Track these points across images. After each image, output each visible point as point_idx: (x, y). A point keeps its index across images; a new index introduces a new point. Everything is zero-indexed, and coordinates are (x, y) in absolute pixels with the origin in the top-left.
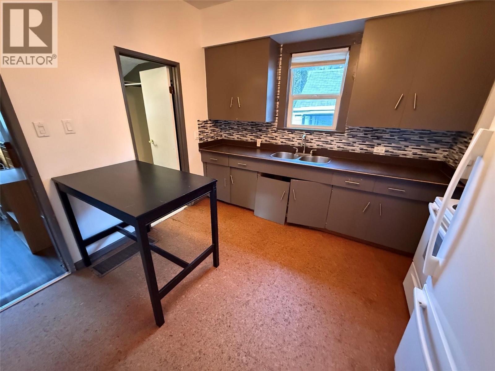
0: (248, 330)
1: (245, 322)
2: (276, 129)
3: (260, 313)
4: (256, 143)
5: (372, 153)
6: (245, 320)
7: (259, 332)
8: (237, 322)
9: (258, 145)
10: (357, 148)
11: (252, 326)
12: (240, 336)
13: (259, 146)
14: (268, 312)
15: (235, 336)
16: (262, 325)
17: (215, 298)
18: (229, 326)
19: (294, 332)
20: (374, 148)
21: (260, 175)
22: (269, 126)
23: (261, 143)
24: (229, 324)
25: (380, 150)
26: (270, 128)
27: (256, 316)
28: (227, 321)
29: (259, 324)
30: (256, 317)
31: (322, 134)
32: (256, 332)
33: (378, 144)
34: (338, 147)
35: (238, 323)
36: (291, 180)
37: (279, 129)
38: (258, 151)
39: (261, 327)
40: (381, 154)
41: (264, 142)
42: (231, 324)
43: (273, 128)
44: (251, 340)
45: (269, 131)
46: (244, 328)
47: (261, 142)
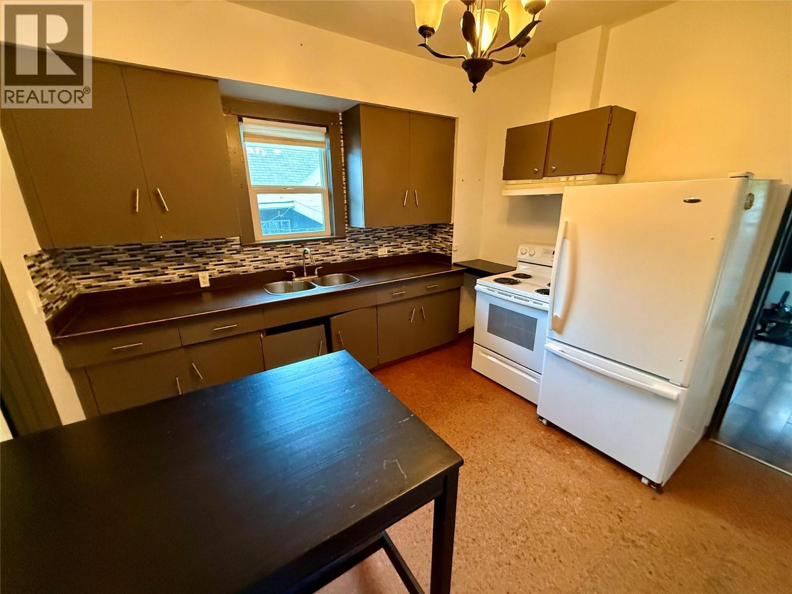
0: (484, 518)
1: (473, 517)
2: (239, 246)
3: (465, 494)
4: (196, 281)
5: (377, 257)
6: (470, 515)
7: (489, 506)
8: (470, 527)
9: (204, 283)
10: (363, 254)
11: (481, 510)
12: (490, 532)
13: (208, 285)
14: (466, 483)
15: (489, 538)
16: (481, 498)
17: (418, 544)
18: (473, 541)
19: (497, 470)
20: (377, 250)
21: (263, 334)
22: (221, 243)
23: (210, 279)
24: (470, 540)
25: (383, 252)
26: (226, 247)
27: (467, 499)
28: (464, 540)
29: (480, 500)
30: (470, 500)
31: (319, 244)
32: (489, 510)
33: (380, 245)
34: (342, 258)
35: (472, 526)
36: (331, 318)
37: (246, 246)
38: (206, 296)
39: (483, 501)
40: (385, 256)
41: (216, 275)
42: (471, 536)
43: (232, 245)
44: (498, 520)
45: (223, 253)
46: (480, 522)
47: (210, 276)
